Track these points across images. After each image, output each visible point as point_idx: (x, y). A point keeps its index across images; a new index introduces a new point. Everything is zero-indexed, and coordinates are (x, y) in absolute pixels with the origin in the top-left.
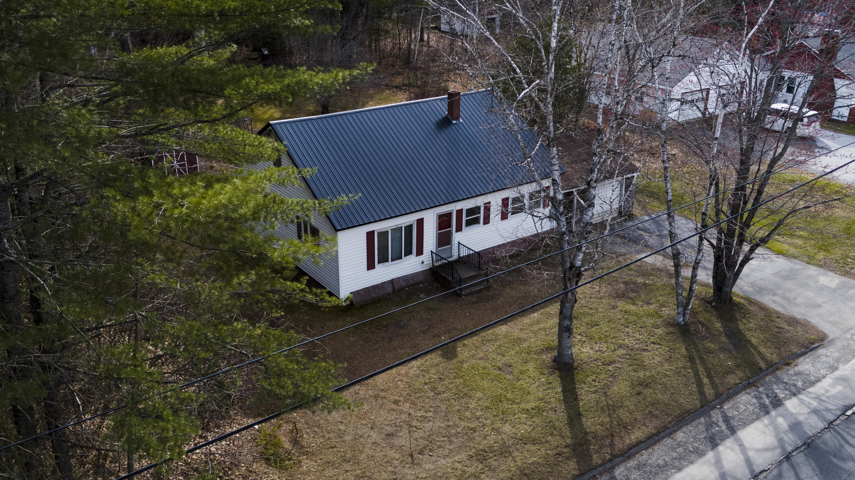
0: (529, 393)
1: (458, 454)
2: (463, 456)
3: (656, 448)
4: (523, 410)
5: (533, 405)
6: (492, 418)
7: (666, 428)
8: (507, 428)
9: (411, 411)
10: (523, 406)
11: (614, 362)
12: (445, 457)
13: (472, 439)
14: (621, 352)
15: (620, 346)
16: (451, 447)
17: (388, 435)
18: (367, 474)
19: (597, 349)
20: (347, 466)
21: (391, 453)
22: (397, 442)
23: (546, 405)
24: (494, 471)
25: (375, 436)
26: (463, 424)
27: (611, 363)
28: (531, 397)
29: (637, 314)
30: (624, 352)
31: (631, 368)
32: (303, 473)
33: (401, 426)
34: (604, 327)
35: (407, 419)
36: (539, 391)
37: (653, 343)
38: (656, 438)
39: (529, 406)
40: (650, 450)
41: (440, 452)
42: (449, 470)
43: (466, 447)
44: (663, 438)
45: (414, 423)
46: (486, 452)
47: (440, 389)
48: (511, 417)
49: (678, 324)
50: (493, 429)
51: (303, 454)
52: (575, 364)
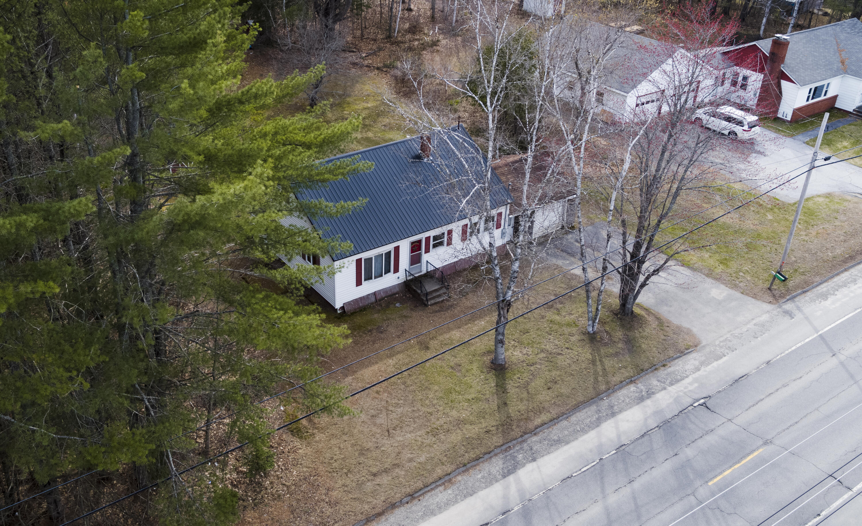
0: (471, 387)
1: (419, 430)
2: (423, 432)
3: (555, 427)
4: (466, 399)
5: (473, 396)
6: (444, 405)
7: (563, 414)
8: (454, 413)
9: (389, 400)
10: (467, 396)
11: (536, 363)
12: (410, 432)
13: (429, 421)
14: (542, 355)
15: (542, 351)
16: (415, 426)
17: (373, 416)
18: (360, 443)
19: (525, 352)
20: (345, 437)
21: (374, 429)
22: (378, 421)
23: (482, 396)
24: (443, 443)
25: (363, 416)
26: (424, 409)
27: (533, 364)
28: (472, 390)
29: (559, 323)
30: (545, 355)
31: (547, 368)
32: (316, 442)
33: (381, 410)
34: (533, 334)
35: (385, 405)
36: (478, 385)
37: (567, 348)
38: (556, 420)
39: (470, 397)
40: (550, 429)
41: (407, 429)
42: (413, 442)
43: (425, 425)
44: (561, 420)
45: (390, 408)
46: (438, 429)
47: (409, 382)
48: (457, 405)
49: (589, 333)
50: (444, 413)
51: (316, 428)
52: (507, 365)
